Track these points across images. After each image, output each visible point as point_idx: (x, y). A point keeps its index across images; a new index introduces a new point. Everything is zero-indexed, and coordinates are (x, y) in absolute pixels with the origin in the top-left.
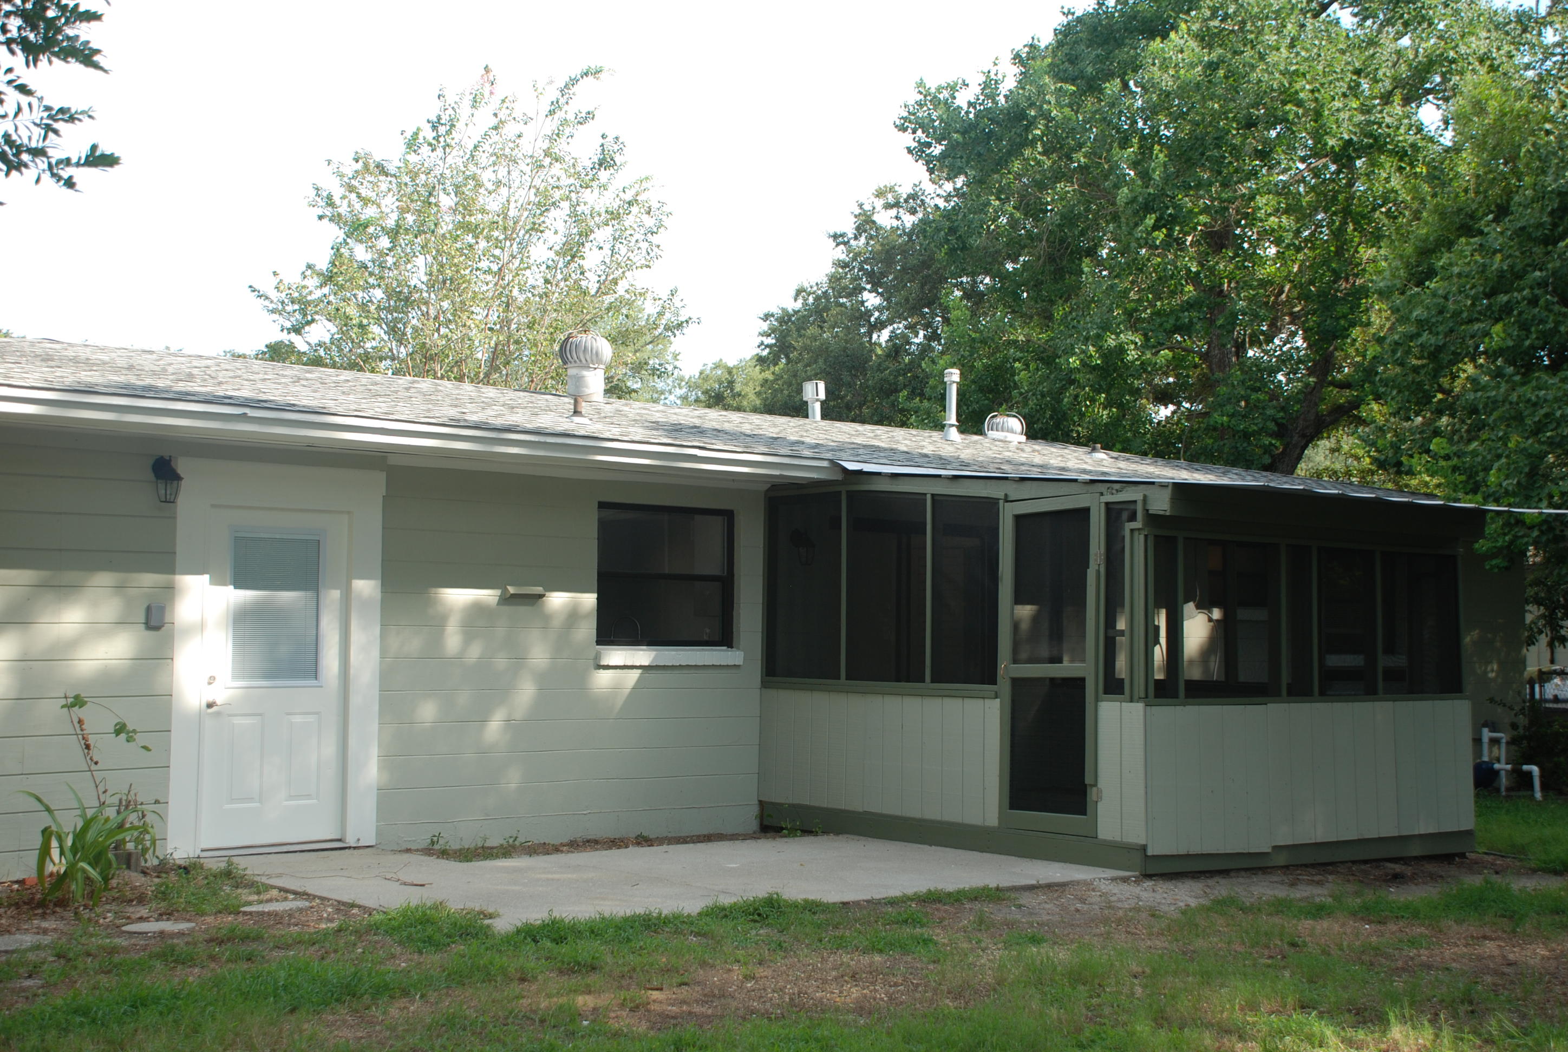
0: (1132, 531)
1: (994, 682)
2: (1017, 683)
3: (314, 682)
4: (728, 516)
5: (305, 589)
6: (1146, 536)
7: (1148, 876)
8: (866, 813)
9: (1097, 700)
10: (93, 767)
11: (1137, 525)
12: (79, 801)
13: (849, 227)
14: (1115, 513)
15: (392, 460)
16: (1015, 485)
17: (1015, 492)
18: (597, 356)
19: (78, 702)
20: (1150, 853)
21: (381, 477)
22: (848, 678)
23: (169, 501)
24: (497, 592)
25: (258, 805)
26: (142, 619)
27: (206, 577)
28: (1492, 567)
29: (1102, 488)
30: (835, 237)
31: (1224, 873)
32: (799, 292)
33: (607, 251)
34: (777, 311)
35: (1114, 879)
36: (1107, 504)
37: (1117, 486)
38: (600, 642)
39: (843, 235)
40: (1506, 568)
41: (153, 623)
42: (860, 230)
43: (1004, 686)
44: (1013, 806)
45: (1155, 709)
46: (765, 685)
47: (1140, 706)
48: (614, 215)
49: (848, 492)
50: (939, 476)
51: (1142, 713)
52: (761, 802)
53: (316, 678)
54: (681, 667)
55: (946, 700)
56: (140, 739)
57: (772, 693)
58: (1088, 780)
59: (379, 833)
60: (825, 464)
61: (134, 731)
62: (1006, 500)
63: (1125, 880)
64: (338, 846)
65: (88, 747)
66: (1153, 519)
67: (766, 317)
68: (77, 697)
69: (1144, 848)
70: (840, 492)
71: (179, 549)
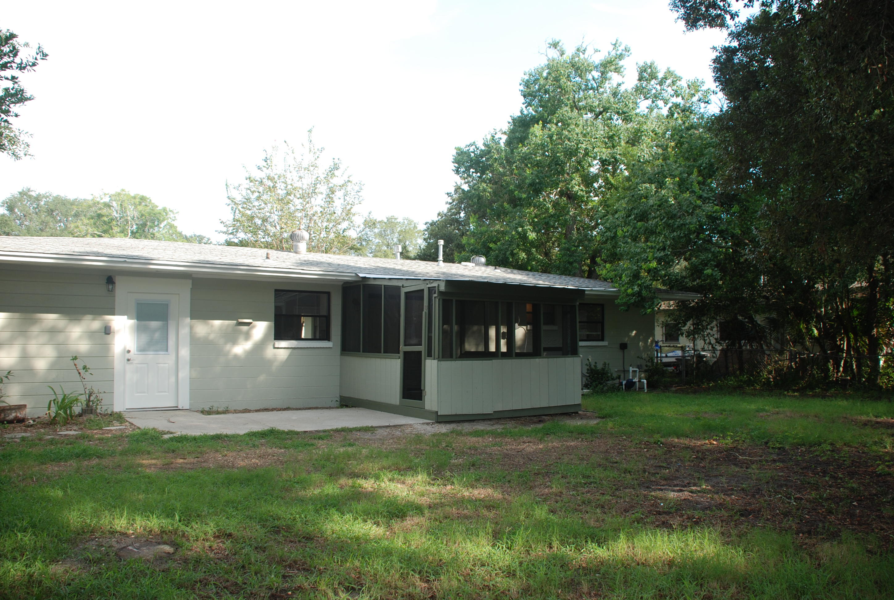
0: (435, 297)
1: (399, 353)
2: (405, 353)
3: (166, 353)
4: (329, 294)
5: (163, 321)
6: (439, 299)
7: (440, 422)
8: (367, 400)
9: (425, 359)
10: (83, 380)
11: (436, 295)
12: (63, 392)
13: (452, 190)
14: (431, 290)
15: (194, 276)
16: (405, 281)
17: (406, 284)
18: (303, 238)
19: (75, 358)
20: (439, 414)
21: (190, 282)
22: (363, 352)
23: (113, 290)
24: (235, 322)
25: (167, 394)
26: (104, 331)
27: (126, 317)
28: (621, 309)
29: (428, 282)
30: (448, 194)
31: (473, 421)
32: (439, 214)
33: (342, 200)
34: (430, 221)
35: (423, 424)
36: (429, 288)
37: (431, 281)
38: (275, 339)
39: (451, 193)
40: (627, 310)
41: (107, 332)
42: (456, 191)
43: (401, 354)
44: (404, 398)
45: (442, 362)
46: (342, 354)
47: (436, 361)
48: (342, 186)
49: (363, 285)
50: (385, 278)
51: (436, 364)
52: (340, 396)
53: (167, 351)
54: (307, 348)
55: (387, 360)
56: (90, 371)
57: (343, 357)
58: (422, 388)
59: (190, 404)
60: (354, 275)
61: (89, 369)
62: (403, 287)
63: (428, 424)
64: (176, 409)
65: (79, 373)
66: (441, 293)
67: (426, 224)
68: (76, 357)
69: (437, 412)
70: (360, 285)
71: (116, 307)
